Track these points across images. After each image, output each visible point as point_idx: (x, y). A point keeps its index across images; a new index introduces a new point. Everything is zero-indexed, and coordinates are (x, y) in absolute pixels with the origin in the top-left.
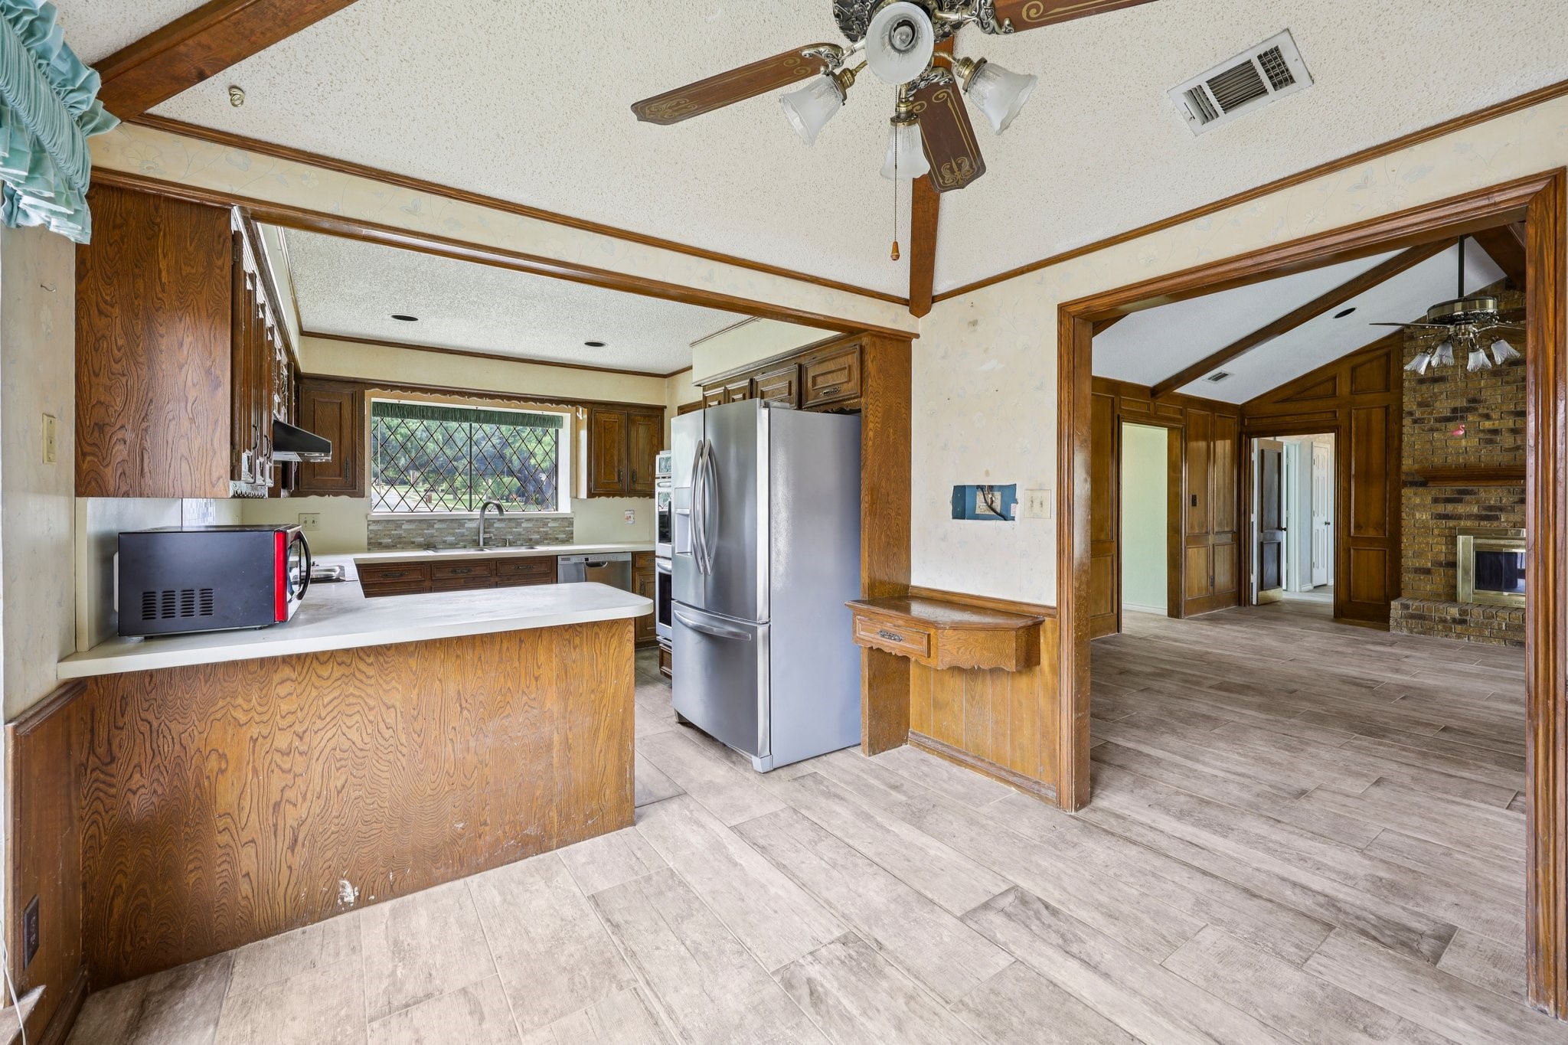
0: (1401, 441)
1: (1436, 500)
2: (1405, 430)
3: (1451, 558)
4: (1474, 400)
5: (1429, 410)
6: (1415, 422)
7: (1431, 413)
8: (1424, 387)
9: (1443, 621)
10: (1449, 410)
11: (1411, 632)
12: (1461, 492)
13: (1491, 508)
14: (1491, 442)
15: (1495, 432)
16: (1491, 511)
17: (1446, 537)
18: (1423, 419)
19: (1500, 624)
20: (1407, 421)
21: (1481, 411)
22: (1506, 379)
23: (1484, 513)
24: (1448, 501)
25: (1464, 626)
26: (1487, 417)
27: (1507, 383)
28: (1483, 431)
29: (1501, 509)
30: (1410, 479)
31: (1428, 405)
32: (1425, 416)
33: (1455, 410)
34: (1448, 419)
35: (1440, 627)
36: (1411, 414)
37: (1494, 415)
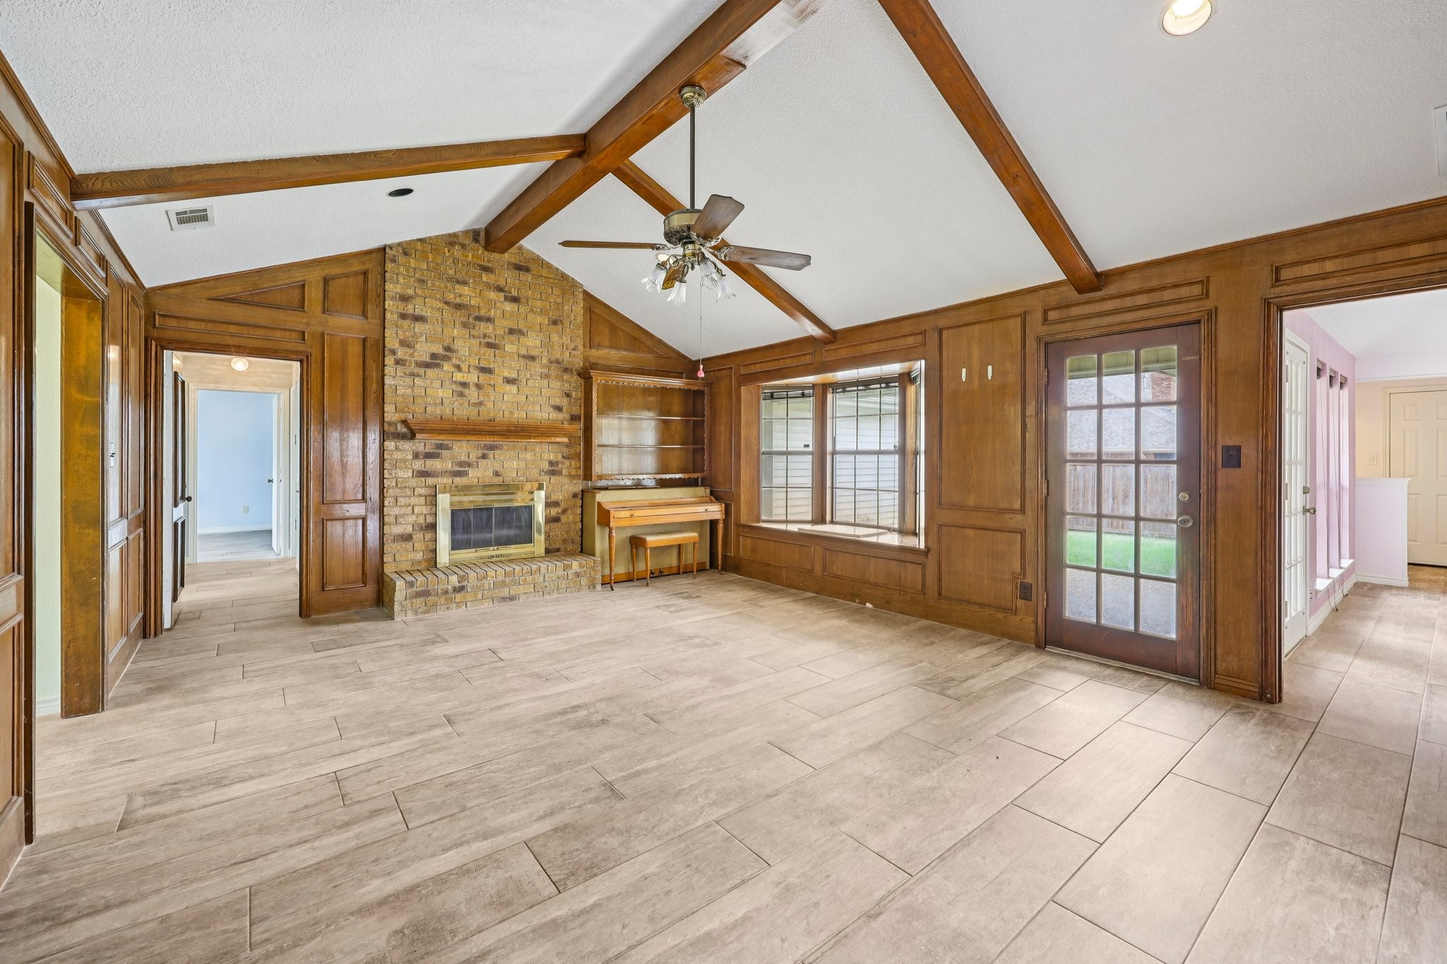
0: (382, 384)
1: (416, 456)
2: (387, 370)
3: (430, 520)
4: (448, 349)
5: (410, 351)
6: (398, 362)
7: (412, 355)
8: (406, 323)
9: (446, 592)
10: (428, 355)
11: (416, 613)
12: (440, 447)
13: (461, 464)
14: (461, 394)
15: (464, 385)
16: (462, 466)
17: (426, 497)
18: (405, 360)
19: (489, 584)
20: (389, 360)
21: (455, 361)
22: (473, 332)
23: (456, 468)
24: (428, 456)
25: (462, 593)
26: (459, 368)
27: (474, 336)
28: (456, 382)
29: (469, 465)
30: (392, 429)
31: (409, 346)
32: (407, 357)
33: (434, 356)
34: (427, 365)
35: (442, 600)
36: (393, 352)
37: (465, 368)
